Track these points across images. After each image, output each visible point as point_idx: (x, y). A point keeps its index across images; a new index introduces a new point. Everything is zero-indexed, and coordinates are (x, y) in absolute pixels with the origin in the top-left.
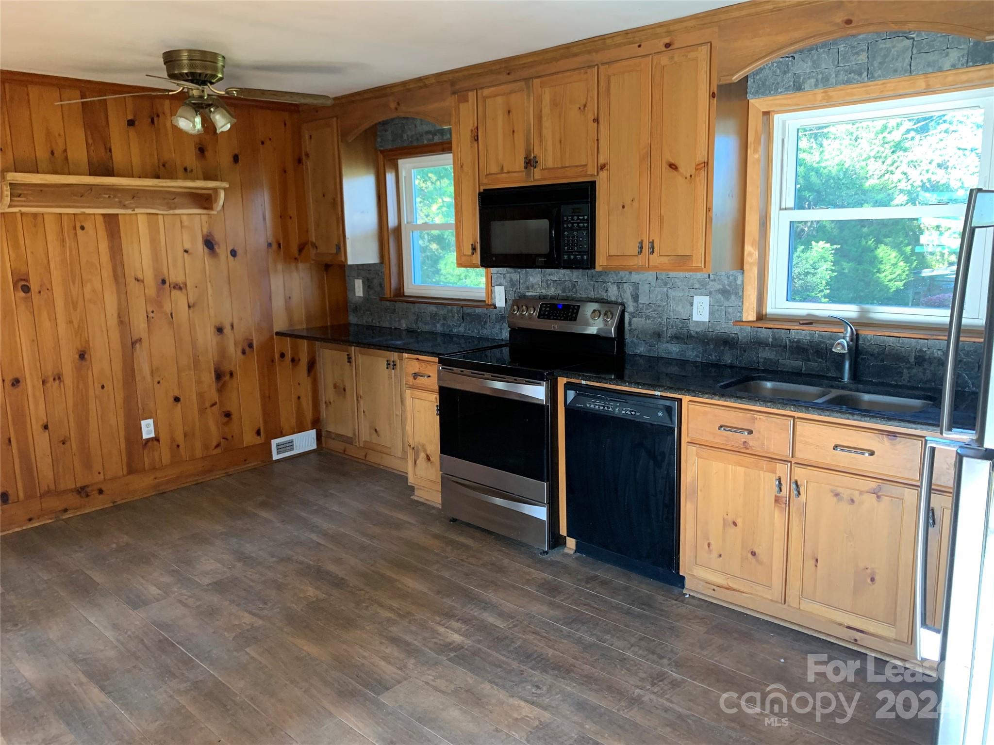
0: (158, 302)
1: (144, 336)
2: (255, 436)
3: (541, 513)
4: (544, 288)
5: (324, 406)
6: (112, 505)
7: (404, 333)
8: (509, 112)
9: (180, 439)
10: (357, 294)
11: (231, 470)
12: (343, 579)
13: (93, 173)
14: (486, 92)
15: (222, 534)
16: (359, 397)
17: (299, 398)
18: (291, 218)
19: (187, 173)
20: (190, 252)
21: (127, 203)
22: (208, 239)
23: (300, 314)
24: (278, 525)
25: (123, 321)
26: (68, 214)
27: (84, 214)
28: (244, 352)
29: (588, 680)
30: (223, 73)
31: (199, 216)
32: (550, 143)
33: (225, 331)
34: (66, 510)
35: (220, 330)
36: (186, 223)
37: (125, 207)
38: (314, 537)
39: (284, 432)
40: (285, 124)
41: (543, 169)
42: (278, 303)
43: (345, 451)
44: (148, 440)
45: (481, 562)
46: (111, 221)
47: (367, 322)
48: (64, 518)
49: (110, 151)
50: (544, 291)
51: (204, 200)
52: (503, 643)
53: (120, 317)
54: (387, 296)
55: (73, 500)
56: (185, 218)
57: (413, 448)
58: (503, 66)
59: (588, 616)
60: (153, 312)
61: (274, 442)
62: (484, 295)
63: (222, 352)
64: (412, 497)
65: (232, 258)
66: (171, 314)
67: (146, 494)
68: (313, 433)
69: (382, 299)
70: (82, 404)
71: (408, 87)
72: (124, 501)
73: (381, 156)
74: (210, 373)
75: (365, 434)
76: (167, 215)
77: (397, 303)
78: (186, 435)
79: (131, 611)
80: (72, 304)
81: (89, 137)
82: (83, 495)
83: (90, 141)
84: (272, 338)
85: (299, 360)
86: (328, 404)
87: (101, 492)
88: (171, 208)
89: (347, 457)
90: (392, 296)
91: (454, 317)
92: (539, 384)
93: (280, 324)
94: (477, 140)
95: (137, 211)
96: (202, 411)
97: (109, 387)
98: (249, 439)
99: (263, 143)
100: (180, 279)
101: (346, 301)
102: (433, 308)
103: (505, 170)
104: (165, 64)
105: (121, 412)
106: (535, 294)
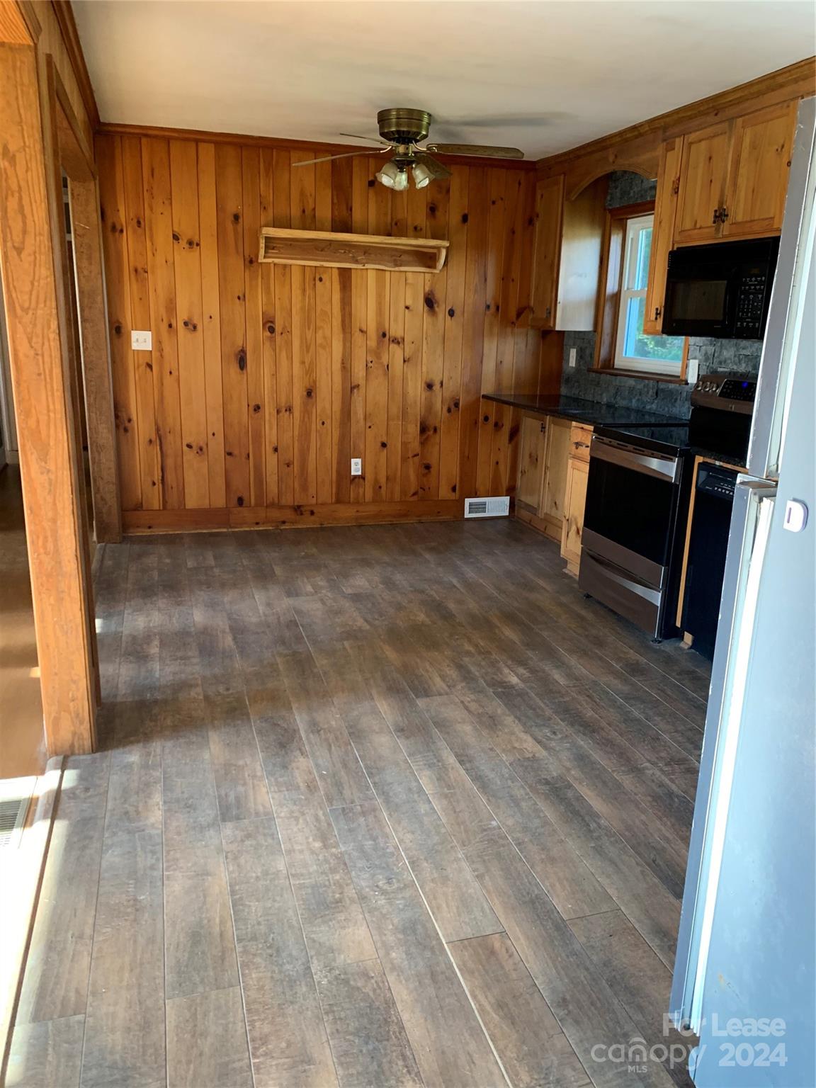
0: (377, 354)
1: (362, 382)
2: (450, 491)
3: (656, 598)
4: (736, 364)
5: (519, 475)
6: (319, 526)
7: (604, 407)
8: (710, 158)
9: (383, 481)
10: (570, 365)
11: (424, 519)
12: (454, 615)
13: (334, 230)
14: (693, 137)
15: (385, 563)
16: (547, 468)
17: (497, 463)
18: (513, 280)
19: (417, 232)
20: (411, 308)
21: (359, 258)
22: (430, 297)
23: (509, 380)
24: (433, 566)
25: (346, 367)
26: (310, 266)
27: (322, 267)
28: (449, 410)
29: (607, 744)
30: (427, 132)
31: (422, 274)
32: (743, 194)
33: (434, 388)
34: (284, 522)
35: (430, 386)
36: (410, 281)
37: (357, 262)
38: (455, 581)
39: (478, 493)
40: (520, 184)
41: (732, 224)
42: (489, 367)
43: (530, 521)
44: (355, 477)
45: (587, 633)
46: (345, 275)
47: (574, 394)
48: (282, 528)
49: (351, 210)
50: (735, 367)
51: (427, 259)
52: (552, 695)
53: (343, 363)
54: (595, 367)
55: (289, 515)
56: (409, 275)
57: (568, 520)
58: (711, 105)
59: (654, 699)
60: (371, 362)
61: (468, 501)
62: (680, 370)
63: (429, 407)
64: (564, 570)
65: (449, 317)
66: (388, 366)
67: (348, 523)
68: (507, 499)
69: (590, 370)
70: (305, 435)
71: (624, 137)
72: (329, 525)
73: (609, 216)
74: (416, 426)
75: (546, 508)
76: (394, 271)
77: (602, 375)
78: (388, 478)
79: (285, 598)
80: (306, 347)
81: (335, 198)
82: (299, 512)
83: (335, 201)
84: (478, 400)
85: (503, 425)
86: (523, 473)
87: (312, 513)
88: (396, 265)
89: (530, 527)
90: (599, 367)
91: (648, 393)
92: (671, 460)
93: (488, 388)
94: (677, 193)
95: (367, 266)
96: (404, 459)
97: (328, 422)
98: (445, 493)
99: (494, 203)
100: (399, 334)
101: (560, 371)
102: (631, 382)
103: (698, 226)
104: (378, 123)
105: (335, 448)
106: (726, 370)
